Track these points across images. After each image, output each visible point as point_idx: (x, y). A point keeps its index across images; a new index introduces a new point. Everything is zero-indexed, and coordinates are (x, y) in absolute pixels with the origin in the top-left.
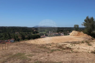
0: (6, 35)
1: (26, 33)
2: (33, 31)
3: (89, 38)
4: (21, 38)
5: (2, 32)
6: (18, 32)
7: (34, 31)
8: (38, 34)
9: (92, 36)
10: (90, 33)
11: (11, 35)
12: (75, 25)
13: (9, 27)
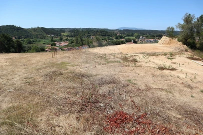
0: (78, 40)
1: (106, 38)
2: (116, 35)
3: (183, 48)
4: (98, 45)
5: (74, 36)
6: (94, 37)
7: (118, 34)
8: (123, 39)
9: (188, 46)
10: (186, 40)
11: (84, 40)
12: (169, 28)
13: (83, 29)
